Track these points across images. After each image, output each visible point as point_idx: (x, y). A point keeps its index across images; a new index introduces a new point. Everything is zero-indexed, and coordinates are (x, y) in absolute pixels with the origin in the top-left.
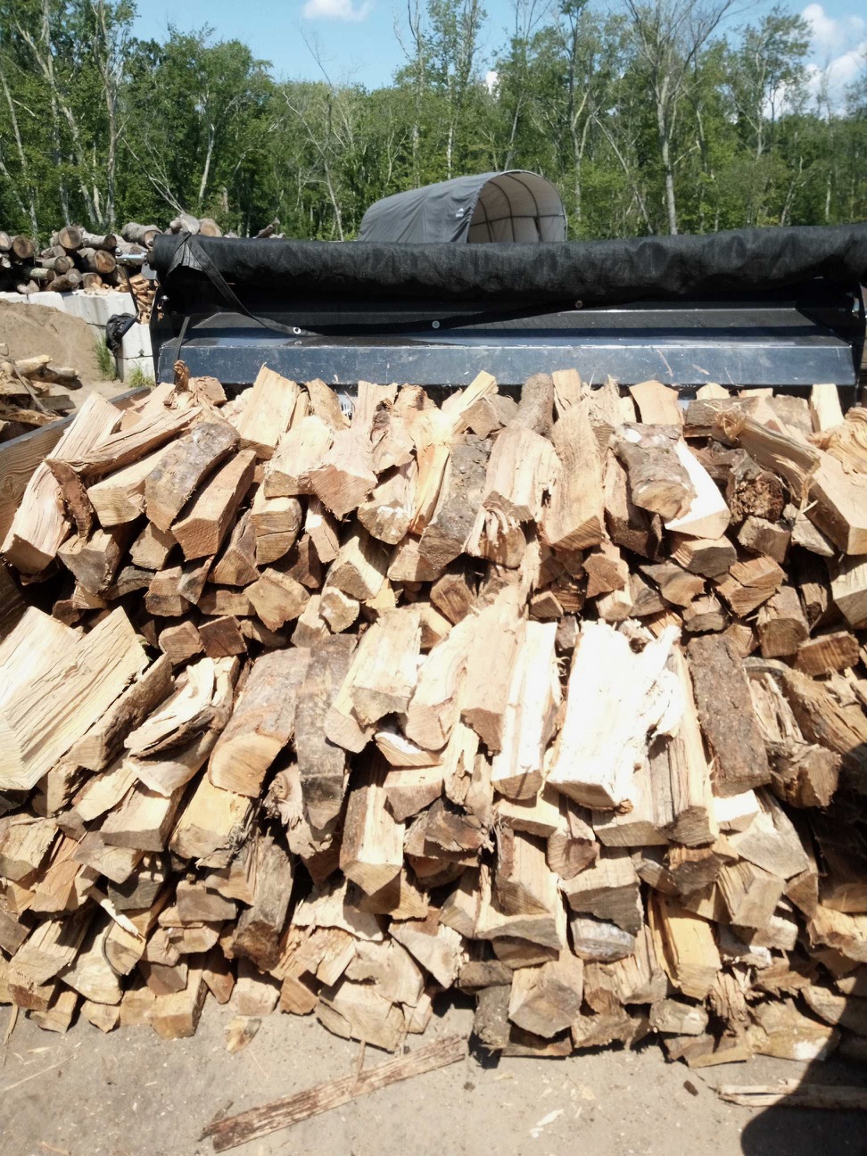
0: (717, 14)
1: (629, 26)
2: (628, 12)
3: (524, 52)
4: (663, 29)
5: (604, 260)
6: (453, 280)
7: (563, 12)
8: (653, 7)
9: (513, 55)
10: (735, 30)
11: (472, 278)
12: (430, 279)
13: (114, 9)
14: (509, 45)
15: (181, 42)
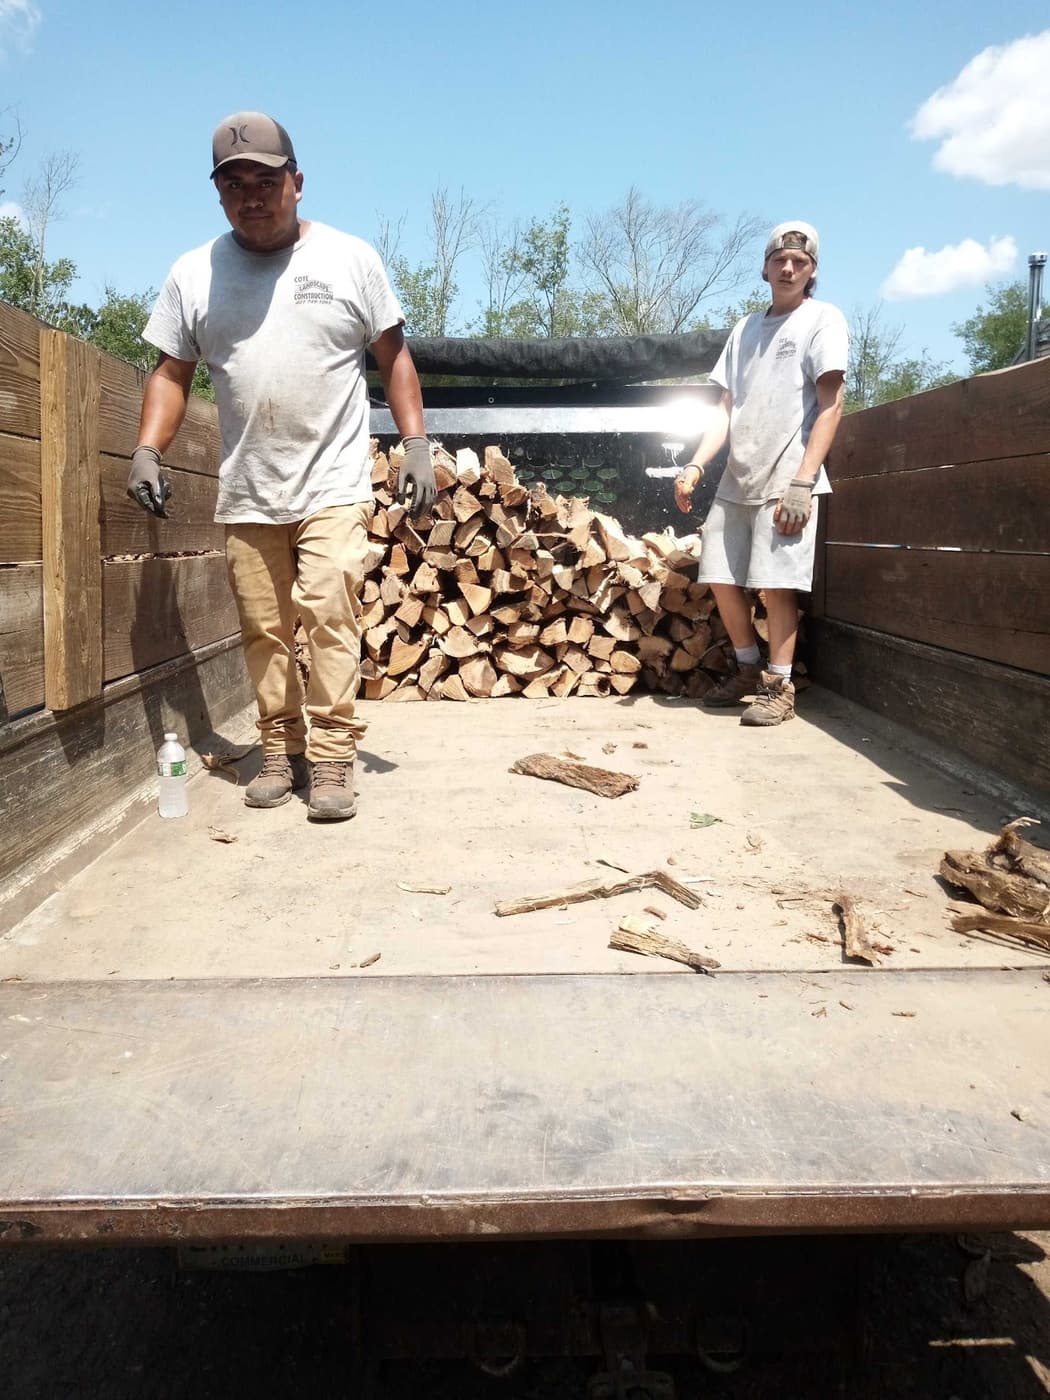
0: (697, 293)
1: (608, 305)
2: (606, 291)
3: (499, 325)
4: (643, 308)
5: (612, 349)
6: (505, 362)
7: (538, 288)
8: (631, 287)
9: (489, 329)
10: (717, 312)
11: (518, 361)
12: (489, 362)
13: (51, 270)
14: (484, 319)
15: (121, 305)
